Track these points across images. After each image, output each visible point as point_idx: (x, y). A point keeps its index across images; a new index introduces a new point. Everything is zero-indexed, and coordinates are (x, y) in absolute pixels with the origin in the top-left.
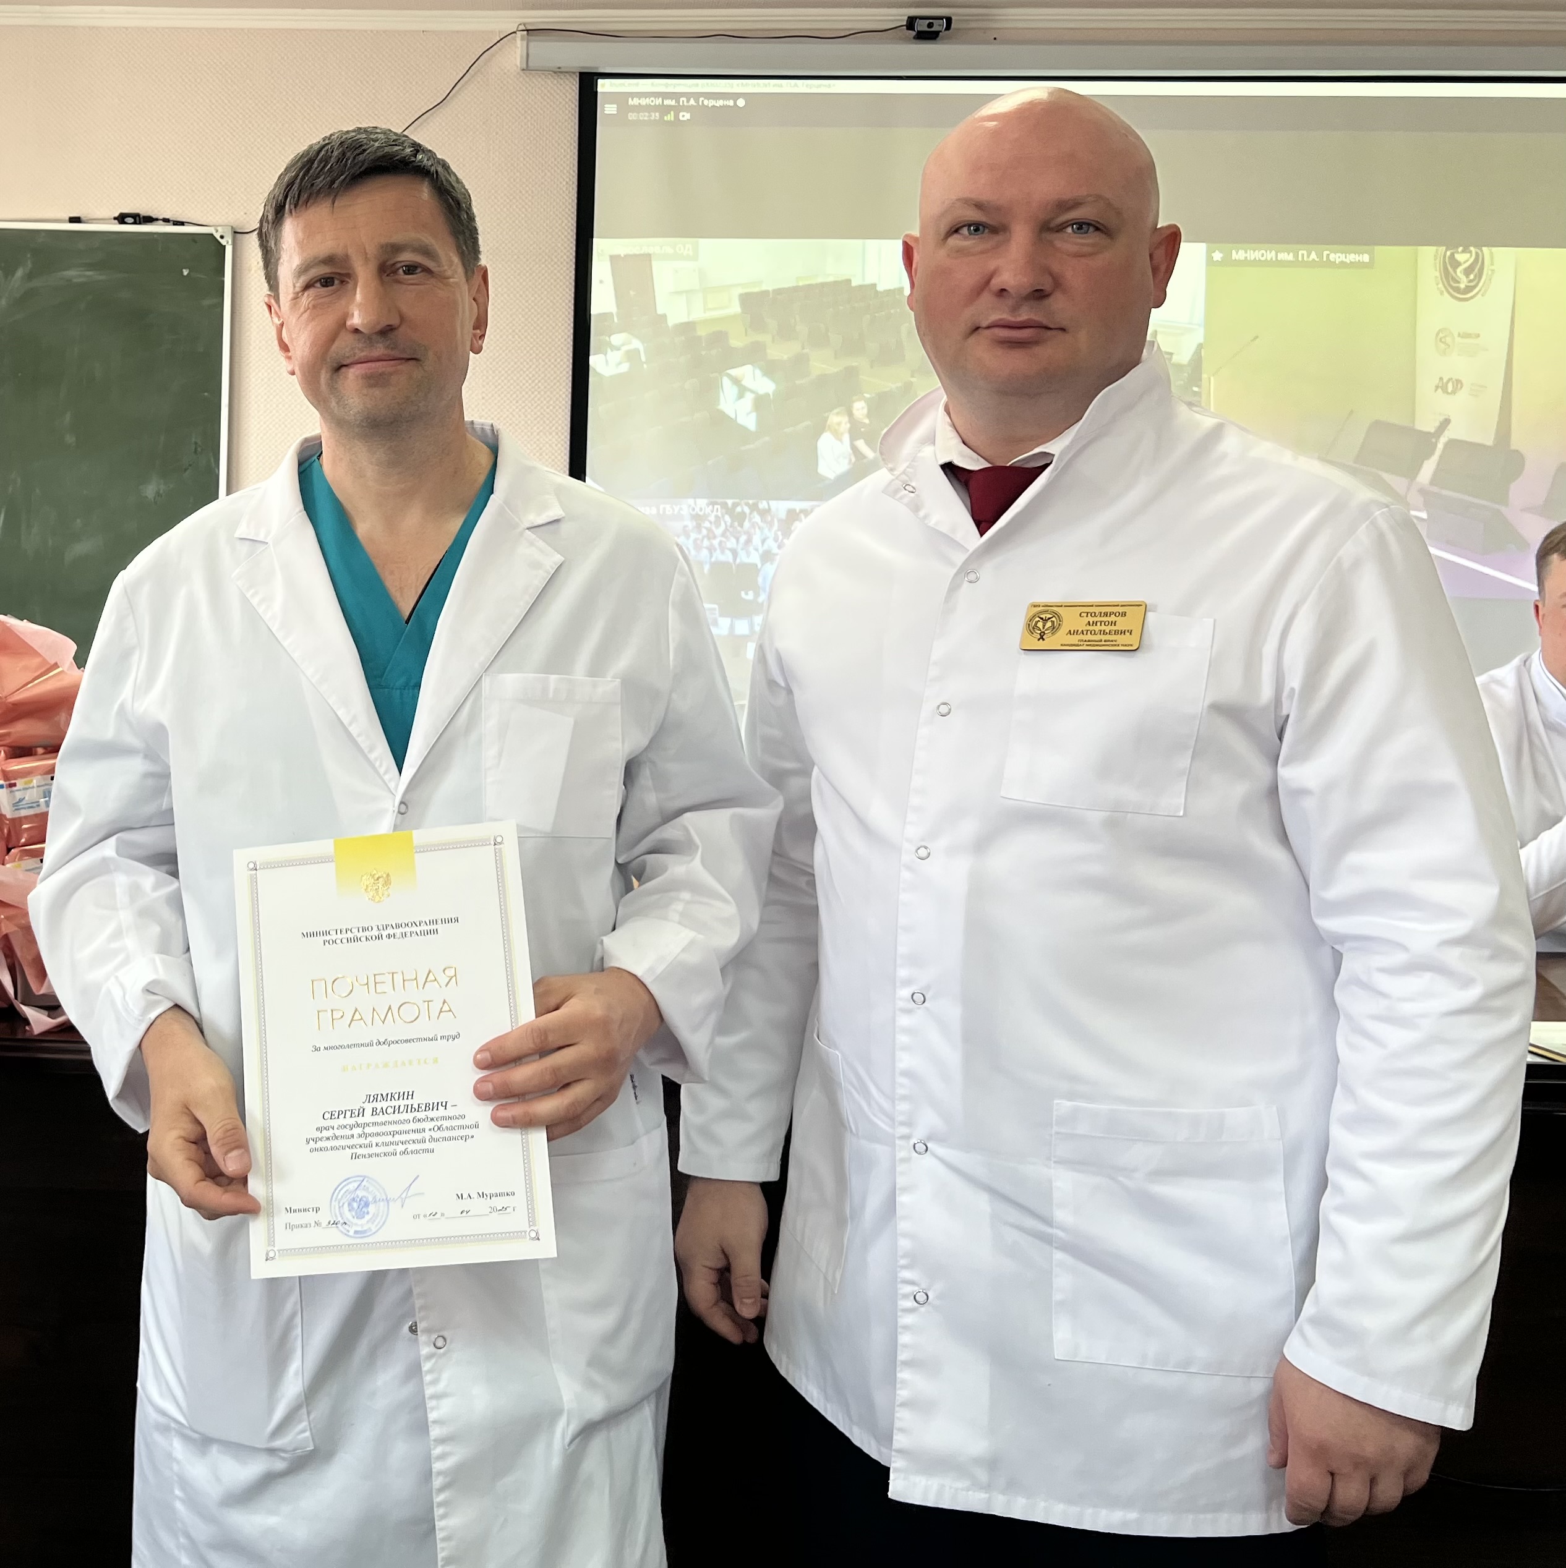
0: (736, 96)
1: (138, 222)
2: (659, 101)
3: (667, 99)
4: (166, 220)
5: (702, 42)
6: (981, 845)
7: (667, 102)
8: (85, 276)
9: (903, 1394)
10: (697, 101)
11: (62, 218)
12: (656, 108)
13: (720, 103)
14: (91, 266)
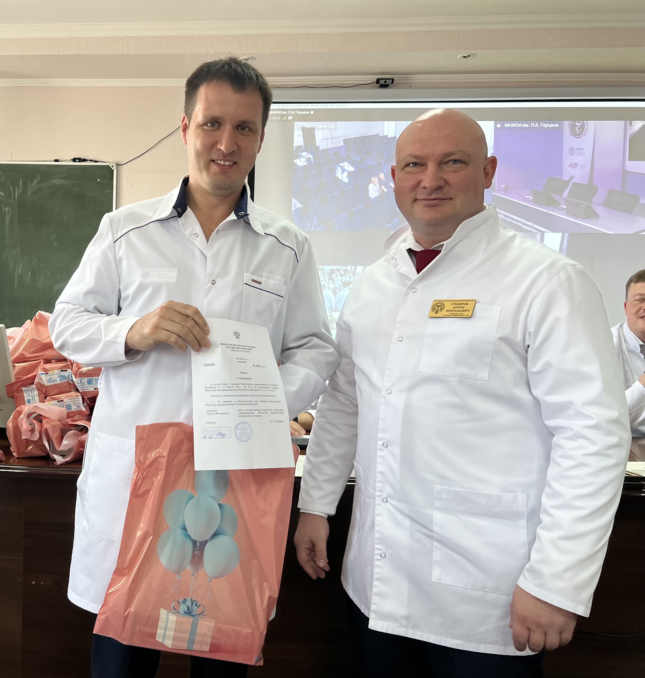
0: (310, 110)
1: (80, 161)
2: (280, 112)
3: (283, 111)
4: (91, 160)
5: (296, 90)
6: (411, 389)
7: (283, 113)
8: (60, 182)
9: (375, 590)
10: (295, 112)
11: (51, 160)
12: (279, 115)
13: (304, 113)
14: (62, 178)
